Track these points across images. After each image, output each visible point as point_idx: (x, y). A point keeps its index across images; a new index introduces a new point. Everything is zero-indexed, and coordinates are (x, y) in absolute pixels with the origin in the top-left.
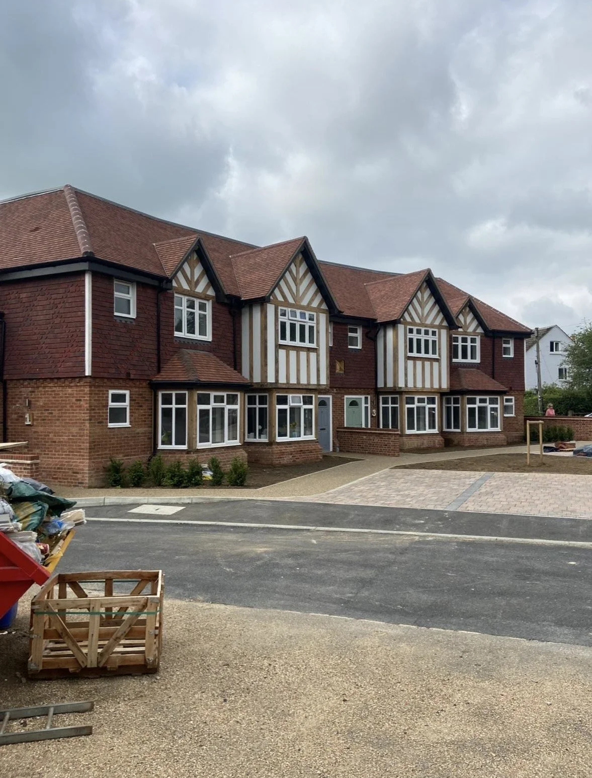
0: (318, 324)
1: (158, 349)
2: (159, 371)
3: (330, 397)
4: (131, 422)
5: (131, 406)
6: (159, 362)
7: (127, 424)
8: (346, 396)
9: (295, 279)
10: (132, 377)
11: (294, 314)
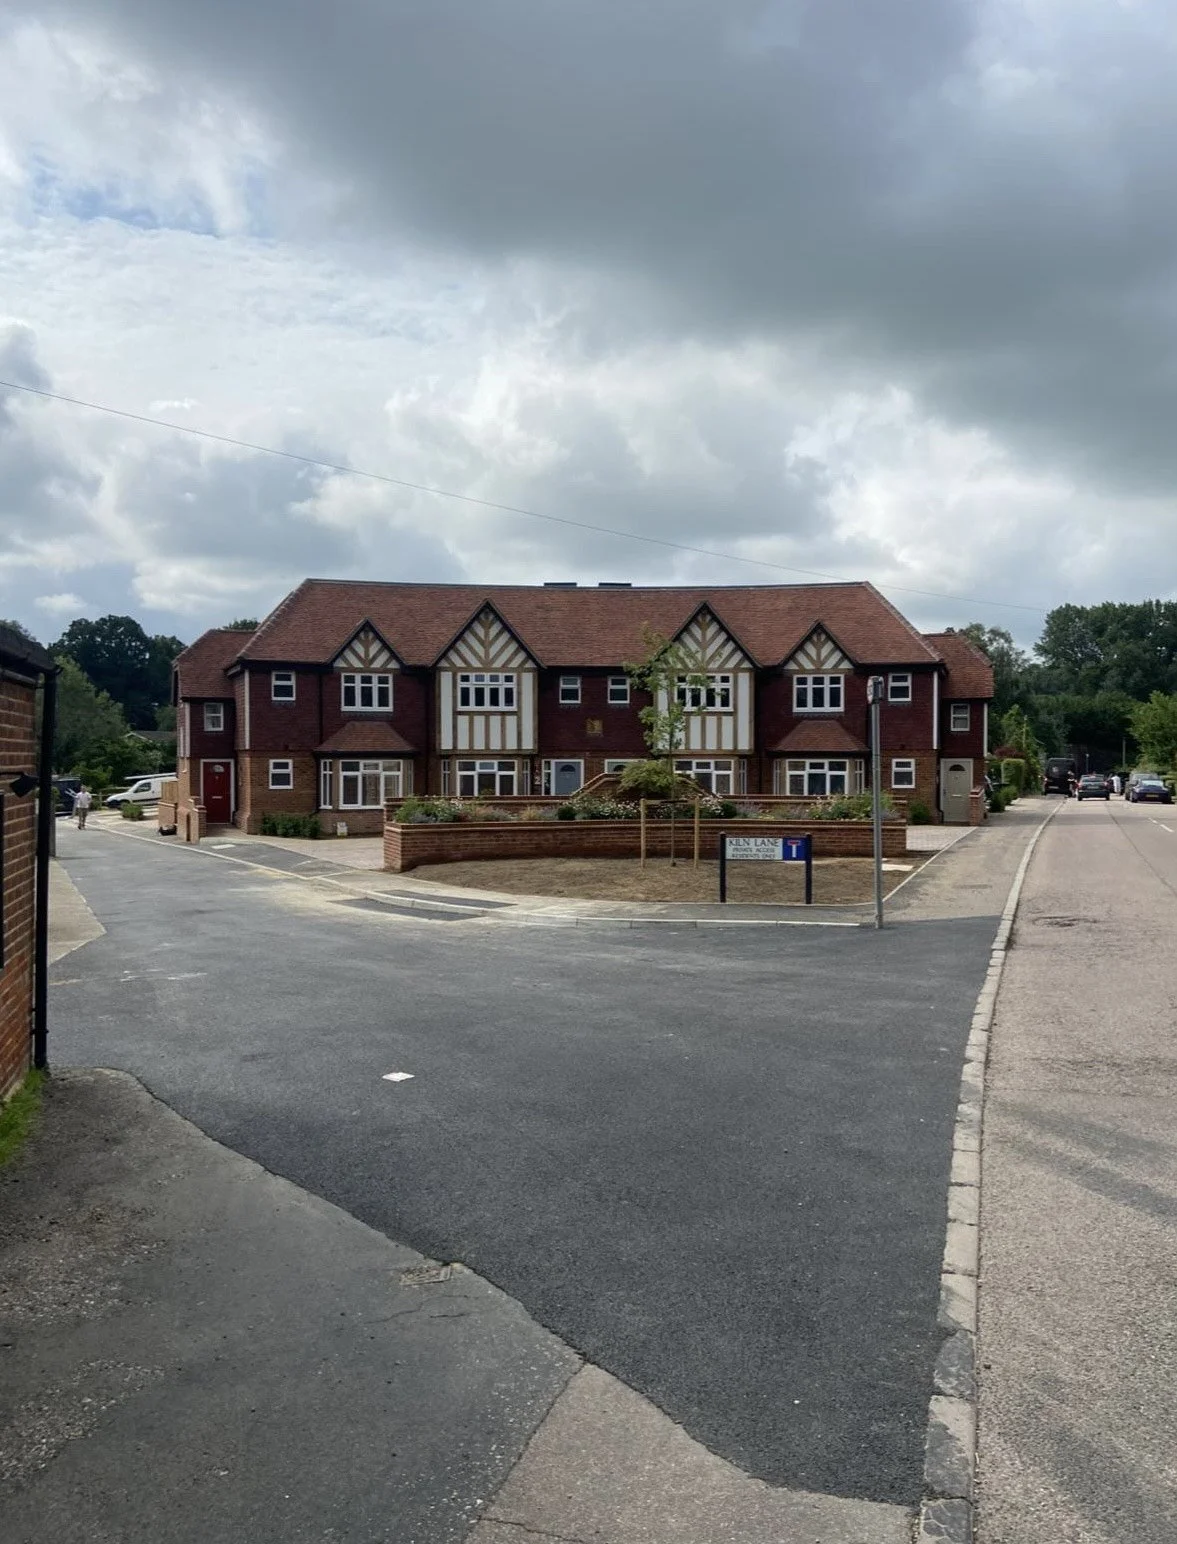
0: (519, 684)
1: (321, 724)
2: (321, 742)
3: (582, 761)
4: (294, 785)
5: (294, 773)
6: (321, 735)
7: (290, 787)
8: (607, 761)
9: (482, 643)
10: (290, 748)
11: (480, 678)
